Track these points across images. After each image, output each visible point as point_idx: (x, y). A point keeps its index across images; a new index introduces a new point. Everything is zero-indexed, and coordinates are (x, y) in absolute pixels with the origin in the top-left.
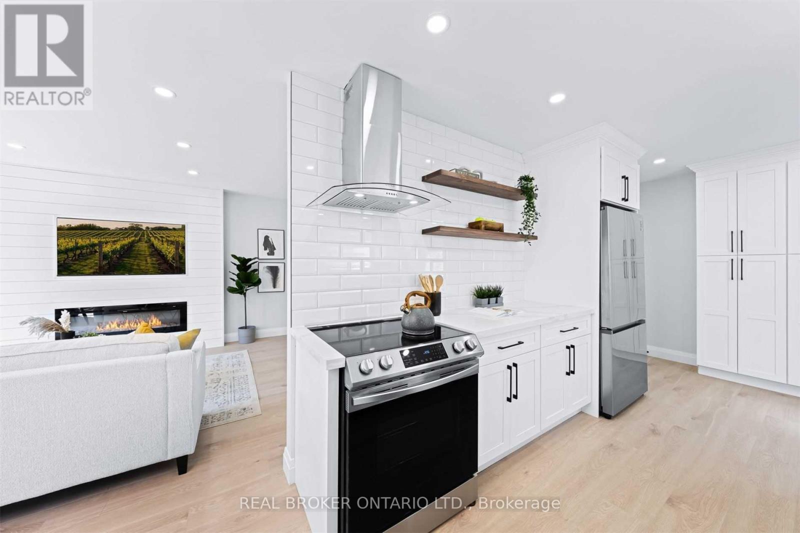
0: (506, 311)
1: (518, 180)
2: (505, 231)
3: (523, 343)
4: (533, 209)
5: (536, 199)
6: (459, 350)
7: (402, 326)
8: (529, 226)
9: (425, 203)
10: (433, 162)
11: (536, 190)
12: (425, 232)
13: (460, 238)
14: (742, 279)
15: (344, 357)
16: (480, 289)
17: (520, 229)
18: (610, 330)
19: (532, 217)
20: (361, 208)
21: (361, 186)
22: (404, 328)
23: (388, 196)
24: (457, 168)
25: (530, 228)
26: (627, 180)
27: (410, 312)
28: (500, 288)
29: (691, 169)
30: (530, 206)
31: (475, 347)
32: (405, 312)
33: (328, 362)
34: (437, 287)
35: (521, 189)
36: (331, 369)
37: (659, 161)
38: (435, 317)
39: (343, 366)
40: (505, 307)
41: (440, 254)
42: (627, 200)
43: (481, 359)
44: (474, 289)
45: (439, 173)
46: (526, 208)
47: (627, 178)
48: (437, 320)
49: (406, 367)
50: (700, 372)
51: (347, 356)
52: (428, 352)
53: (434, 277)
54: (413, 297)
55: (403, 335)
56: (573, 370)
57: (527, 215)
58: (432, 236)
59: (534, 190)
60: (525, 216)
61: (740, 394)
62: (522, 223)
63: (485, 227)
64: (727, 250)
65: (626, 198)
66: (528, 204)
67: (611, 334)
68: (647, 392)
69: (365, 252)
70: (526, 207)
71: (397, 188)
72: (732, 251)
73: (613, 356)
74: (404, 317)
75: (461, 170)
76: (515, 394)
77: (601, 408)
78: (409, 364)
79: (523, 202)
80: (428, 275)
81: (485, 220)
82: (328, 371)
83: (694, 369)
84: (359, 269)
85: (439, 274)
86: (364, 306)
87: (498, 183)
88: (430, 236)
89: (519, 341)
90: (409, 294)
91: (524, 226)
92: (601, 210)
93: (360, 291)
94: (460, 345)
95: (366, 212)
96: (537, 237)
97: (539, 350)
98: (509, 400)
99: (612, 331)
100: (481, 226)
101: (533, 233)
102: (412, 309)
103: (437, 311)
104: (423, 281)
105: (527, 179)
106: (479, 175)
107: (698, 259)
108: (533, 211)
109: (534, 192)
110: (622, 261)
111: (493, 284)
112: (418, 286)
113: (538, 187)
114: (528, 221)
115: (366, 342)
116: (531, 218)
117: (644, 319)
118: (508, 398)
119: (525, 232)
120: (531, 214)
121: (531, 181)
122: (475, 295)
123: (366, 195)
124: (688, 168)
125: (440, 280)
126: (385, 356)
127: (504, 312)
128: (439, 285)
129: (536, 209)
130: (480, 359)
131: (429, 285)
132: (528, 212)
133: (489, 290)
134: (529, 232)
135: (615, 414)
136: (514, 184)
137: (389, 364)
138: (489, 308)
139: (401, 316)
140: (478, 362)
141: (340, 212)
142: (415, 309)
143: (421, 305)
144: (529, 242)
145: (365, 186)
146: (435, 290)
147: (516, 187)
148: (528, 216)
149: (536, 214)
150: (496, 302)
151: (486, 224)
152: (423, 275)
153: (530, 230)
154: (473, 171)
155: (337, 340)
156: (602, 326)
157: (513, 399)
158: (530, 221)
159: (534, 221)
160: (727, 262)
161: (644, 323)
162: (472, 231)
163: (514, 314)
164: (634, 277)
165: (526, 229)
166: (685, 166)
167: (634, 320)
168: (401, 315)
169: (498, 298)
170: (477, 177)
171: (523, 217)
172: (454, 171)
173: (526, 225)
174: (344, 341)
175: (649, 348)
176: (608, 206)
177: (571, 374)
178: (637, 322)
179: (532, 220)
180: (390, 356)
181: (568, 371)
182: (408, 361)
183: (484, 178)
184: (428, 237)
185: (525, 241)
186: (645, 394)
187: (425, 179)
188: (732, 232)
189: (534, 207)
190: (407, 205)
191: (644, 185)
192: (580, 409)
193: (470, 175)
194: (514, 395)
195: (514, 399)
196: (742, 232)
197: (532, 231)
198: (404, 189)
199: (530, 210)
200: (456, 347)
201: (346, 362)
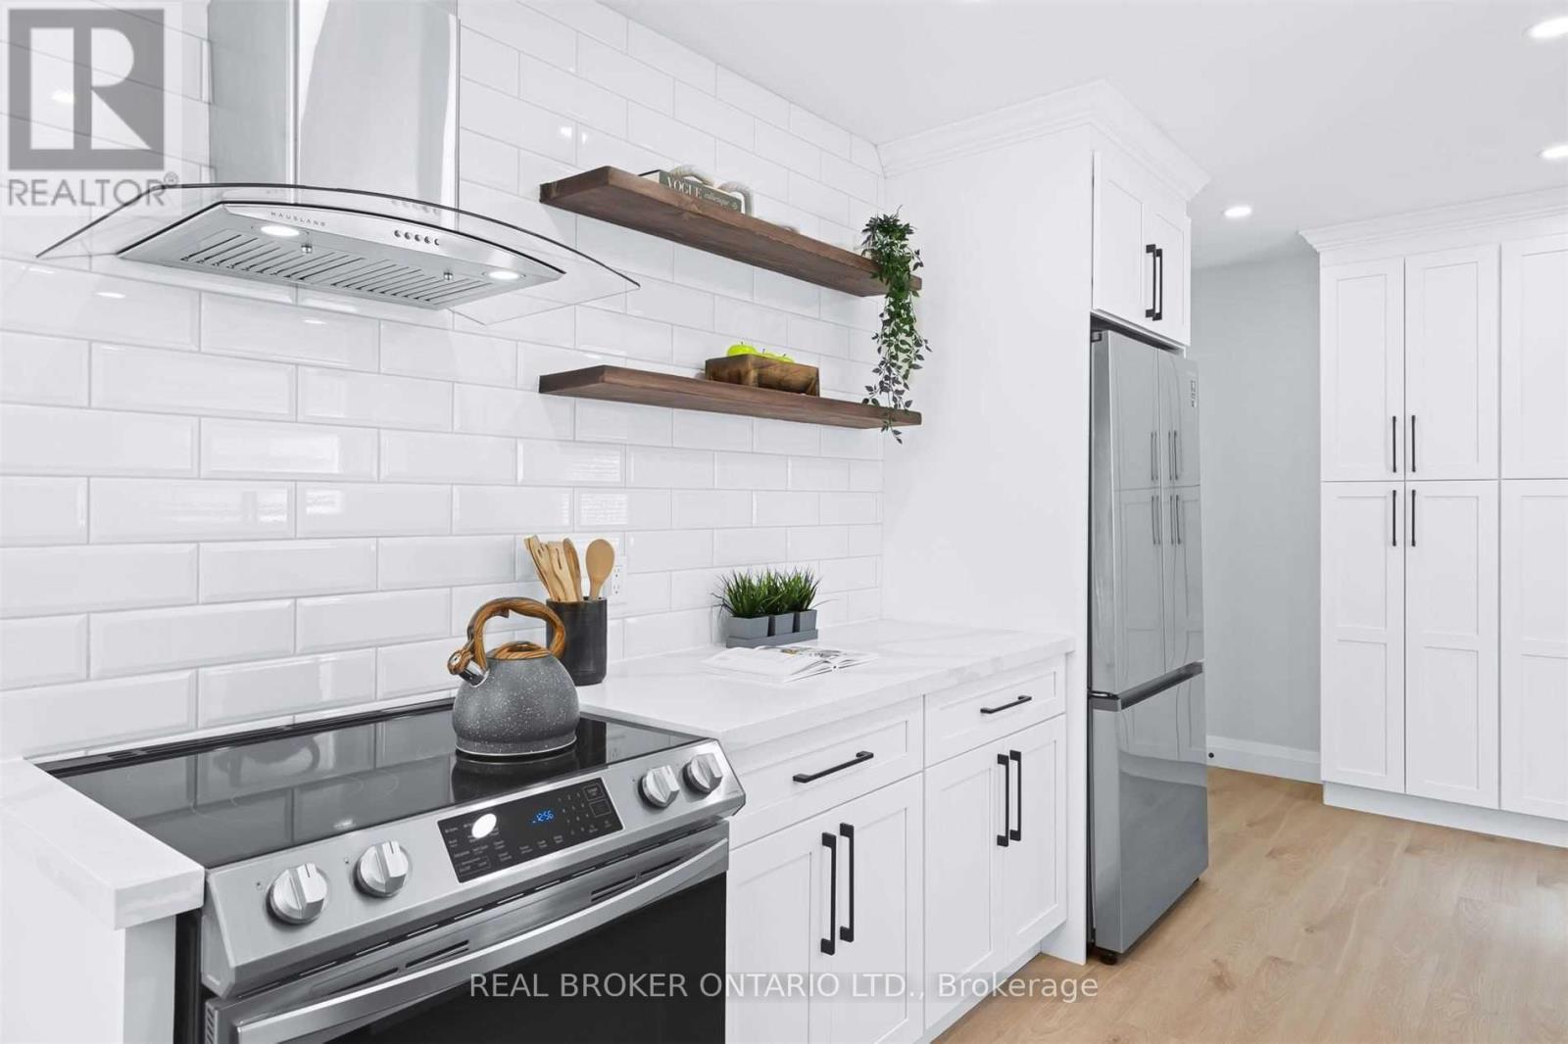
0: (822, 656)
1: (865, 231)
2: (823, 394)
3: (871, 756)
4: (907, 327)
5: (916, 294)
6: (662, 799)
7: (455, 728)
8: (896, 381)
9: (550, 280)
10: (584, 137)
11: (915, 267)
12: (550, 384)
13: (676, 411)
14: (1414, 544)
15: (199, 868)
16: (744, 588)
17: (869, 389)
18: (1115, 697)
19: (906, 351)
20: (291, 281)
21: (290, 195)
22: (463, 734)
23: (401, 242)
24: (668, 168)
25: (901, 387)
26: (1158, 259)
27: (486, 676)
28: (806, 580)
29: (1310, 241)
30: (899, 318)
31: (716, 782)
32: (467, 676)
33: (122, 897)
34: (592, 580)
35: (873, 262)
36: (139, 920)
37: (1238, 212)
38: (580, 690)
39: (191, 901)
40: (822, 643)
41: (610, 465)
42: (1158, 317)
43: (737, 824)
44: (722, 585)
45: (600, 177)
46: (886, 323)
47: (1159, 253)
48: (588, 699)
49: (463, 878)
50: (1330, 799)
51: (209, 866)
52: (550, 816)
53: (581, 549)
54: (497, 620)
55: (459, 763)
56: (1016, 829)
57: (889, 346)
58: (579, 400)
59: (911, 265)
60: (885, 348)
61: (1409, 850)
62: (877, 371)
63: (760, 376)
64: (1382, 468)
65: (1157, 311)
66: (892, 308)
67: (1116, 710)
68: (1207, 871)
69: (324, 451)
70: (887, 317)
71: (448, 219)
72: (1395, 470)
73: (1123, 775)
74: (463, 692)
75: (678, 177)
76: (847, 926)
77: (1091, 932)
78: (474, 866)
79: (880, 303)
80: (561, 538)
81: (759, 351)
82: (122, 933)
83: (1313, 792)
84: (283, 518)
85: (600, 536)
86: (306, 660)
87: (803, 232)
88: (572, 399)
89: (860, 751)
90: (482, 608)
91: (880, 378)
92: (1092, 341)
93: (288, 603)
94: (663, 780)
95: (313, 300)
96: (918, 415)
97: (921, 774)
98: (828, 947)
99: (1119, 702)
100: (747, 373)
101: (908, 404)
102: (492, 662)
103: (591, 669)
104: (543, 561)
105: (888, 228)
106: (738, 202)
107: (1326, 490)
108: (909, 334)
109: (913, 273)
110: (1147, 496)
111: (785, 568)
112: (526, 579)
113: (923, 258)
114: (893, 365)
115: (309, 800)
116: (902, 356)
117: (1200, 661)
118: (824, 942)
119: (885, 400)
120: (903, 342)
121: (902, 238)
122: (725, 605)
123: (307, 232)
124: (1302, 237)
125: (602, 555)
126: (379, 847)
127: (818, 658)
128: (598, 576)
129: (916, 326)
130: (734, 822)
131: (565, 574)
132: (894, 334)
133: (773, 590)
134: (894, 399)
135: (1126, 948)
136: (853, 240)
137: (393, 874)
138: (773, 646)
139: (454, 693)
140: (725, 833)
141: (200, 291)
142: (504, 665)
143: (529, 647)
144: (896, 433)
145: (303, 196)
146: (586, 592)
147: (859, 252)
148: (893, 348)
149: (918, 344)
150: (796, 629)
151: (762, 367)
152: (544, 539)
153: (897, 392)
154: (720, 184)
155: (183, 801)
156: (1095, 688)
157: (840, 944)
158: (899, 363)
159: (912, 366)
160: (1385, 497)
161: (1201, 671)
162: (716, 390)
163: (847, 664)
164: (1178, 540)
165: (888, 391)
166: (1297, 233)
167: (1176, 665)
168: (451, 686)
169: (802, 614)
170: (735, 207)
171: (879, 350)
172: (655, 178)
173: (887, 378)
174: (209, 807)
175: (1212, 743)
176: (1109, 332)
177: (1011, 842)
178: (1183, 672)
179: (905, 361)
180: (396, 845)
181: (1003, 834)
182: (468, 857)
183: (756, 214)
184: (561, 404)
185: (885, 428)
186: (1204, 876)
187: (551, 194)
188: (1394, 418)
189: (910, 321)
190: (480, 285)
191: (1201, 276)
192: (1036, 945)
193: (710, 197)
194: (842, 930)
195: (844, 942)
196: (1413, 418)
197: (905, 398)
198: (469, 225)
199: (900, 330)
200: (651, 788)
201: (206, 884)
